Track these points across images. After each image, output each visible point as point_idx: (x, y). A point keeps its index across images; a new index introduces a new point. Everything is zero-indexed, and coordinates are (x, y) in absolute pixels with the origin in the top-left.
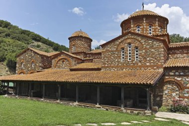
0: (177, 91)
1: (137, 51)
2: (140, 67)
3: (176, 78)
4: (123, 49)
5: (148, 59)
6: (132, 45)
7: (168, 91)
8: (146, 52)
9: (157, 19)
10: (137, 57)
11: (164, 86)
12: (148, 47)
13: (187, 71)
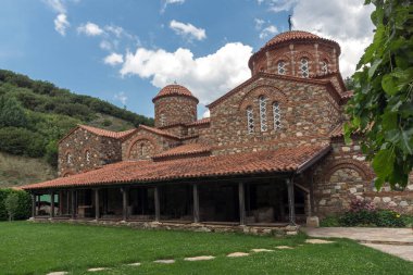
0: (358, 183)
1: (277, 111)
2: (285, 141)
3: (355, 157)
4: (250, 110)
5: (299, 124)
6: (266, 99)
7: (342, 185)
8: (294, 110)
9: (316, 46)
10: (278, 123)
11: (332, 174)
12: (298, 99)
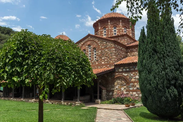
0: (124, 85)
1: (95, 52)
2: (97, 66)
3: (123, 74)
4: (85, 51)
5: (103, 58)
6: (91, 46)
7: (118, 86)
8: (102, 52)
10: (95, 57)
11: (115, 82)
12: (103, 47)
13: (131, 67)
